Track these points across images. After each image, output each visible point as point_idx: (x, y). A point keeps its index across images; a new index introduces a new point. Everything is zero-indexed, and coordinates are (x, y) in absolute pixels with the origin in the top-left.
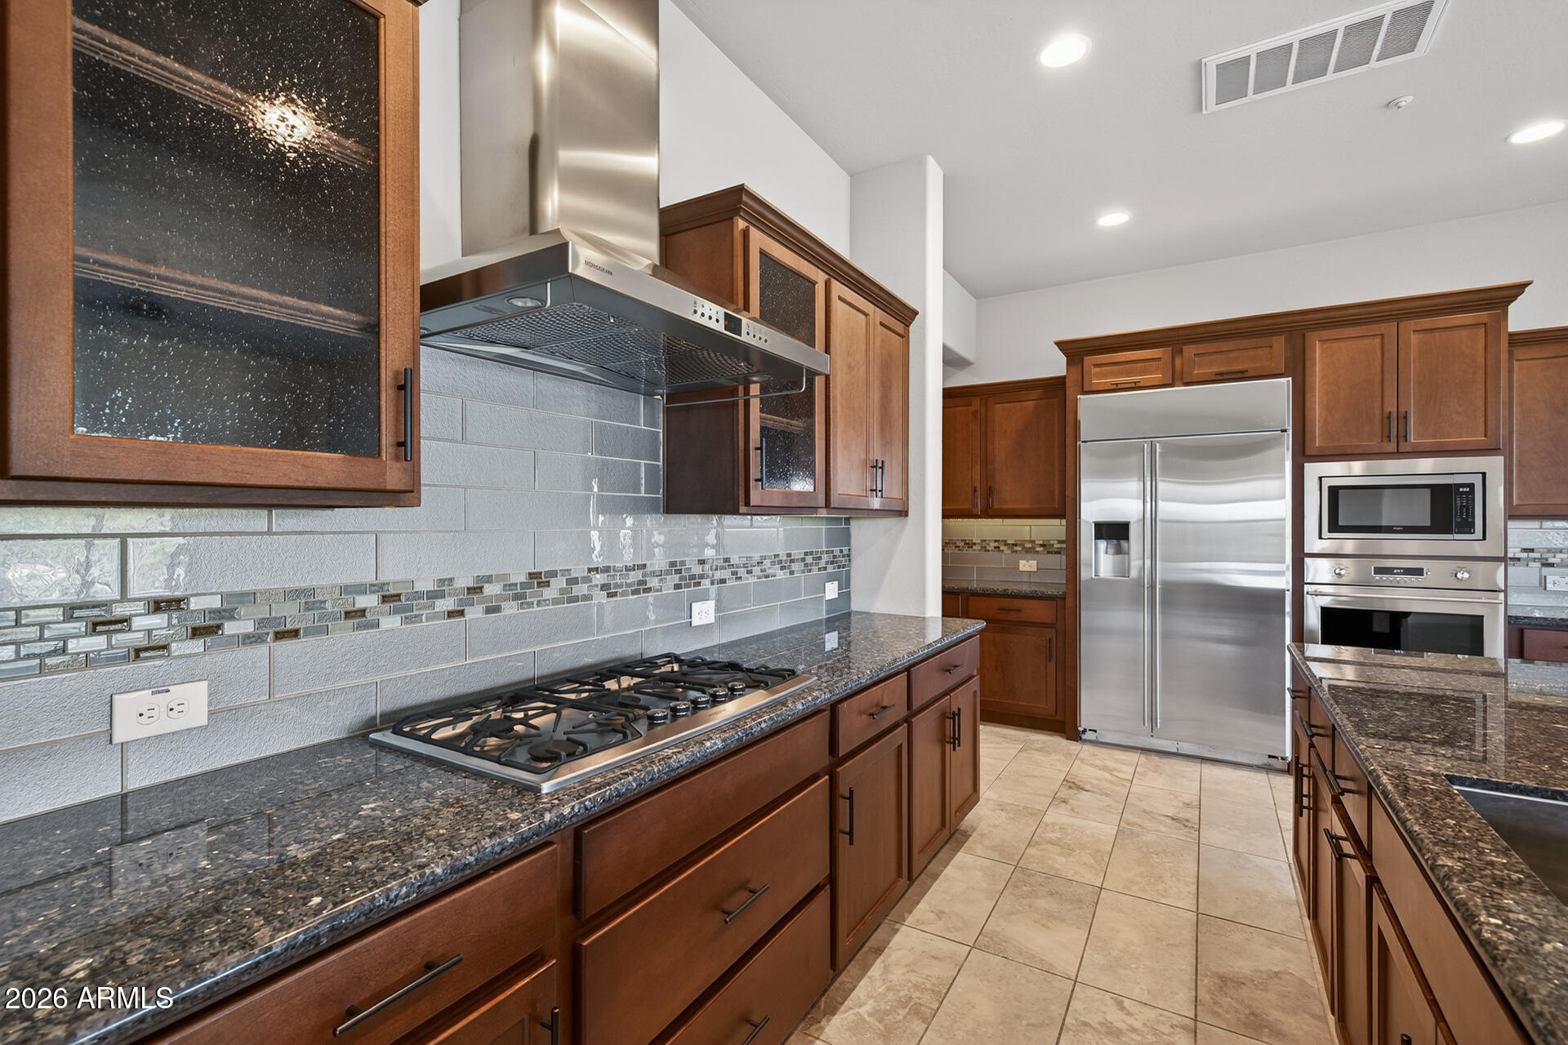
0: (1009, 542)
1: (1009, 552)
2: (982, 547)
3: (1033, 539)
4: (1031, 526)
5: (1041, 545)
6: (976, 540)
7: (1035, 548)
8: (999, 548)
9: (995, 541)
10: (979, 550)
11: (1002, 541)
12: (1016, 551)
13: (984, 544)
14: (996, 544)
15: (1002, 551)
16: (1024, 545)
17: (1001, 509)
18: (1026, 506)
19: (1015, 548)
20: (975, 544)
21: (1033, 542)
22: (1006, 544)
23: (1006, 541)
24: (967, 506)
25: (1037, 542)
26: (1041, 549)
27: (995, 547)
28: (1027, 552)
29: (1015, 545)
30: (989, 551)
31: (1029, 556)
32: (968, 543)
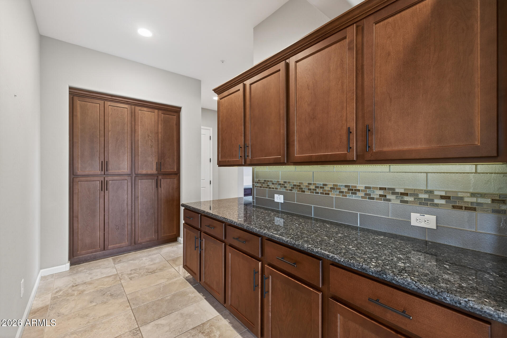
0: (397, 191)
1: (398, 202)
2: (366, 194)
3: (430, 188)
4: (427, 173)
5: (442, 197)
6: (361, 186)
7: (432, 200)
8: (385, 196)
9: (381, 189)
10: (362, 197)
11: (389, 189)
12: (407, 202)
13: (368, 191)
14: (381, 192)
15: (389, 200)
16: (417, 195)
17: (380, 152)
18: (421, 146)
19: (406, 198)
20: (359, 190)
21: (431, 192)
22: (394, 193)
23: (393, 189)
24: (343, 152)
25: (436, 193)
26: (443, 202)
27: (380, 195)
28: (420, 204)
29: (407, 194)
30: (373, 198)
31: (424, 208)
32: (352, 190)
